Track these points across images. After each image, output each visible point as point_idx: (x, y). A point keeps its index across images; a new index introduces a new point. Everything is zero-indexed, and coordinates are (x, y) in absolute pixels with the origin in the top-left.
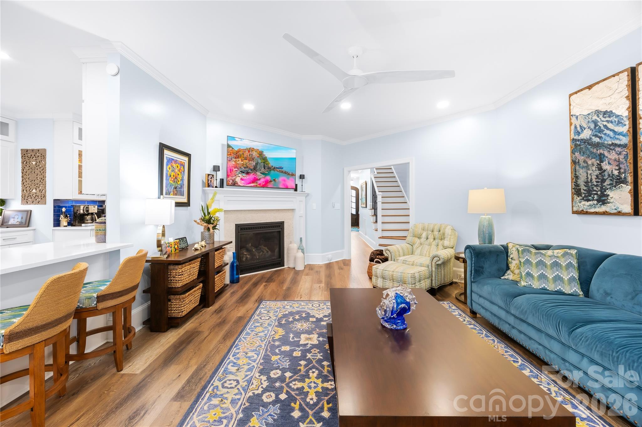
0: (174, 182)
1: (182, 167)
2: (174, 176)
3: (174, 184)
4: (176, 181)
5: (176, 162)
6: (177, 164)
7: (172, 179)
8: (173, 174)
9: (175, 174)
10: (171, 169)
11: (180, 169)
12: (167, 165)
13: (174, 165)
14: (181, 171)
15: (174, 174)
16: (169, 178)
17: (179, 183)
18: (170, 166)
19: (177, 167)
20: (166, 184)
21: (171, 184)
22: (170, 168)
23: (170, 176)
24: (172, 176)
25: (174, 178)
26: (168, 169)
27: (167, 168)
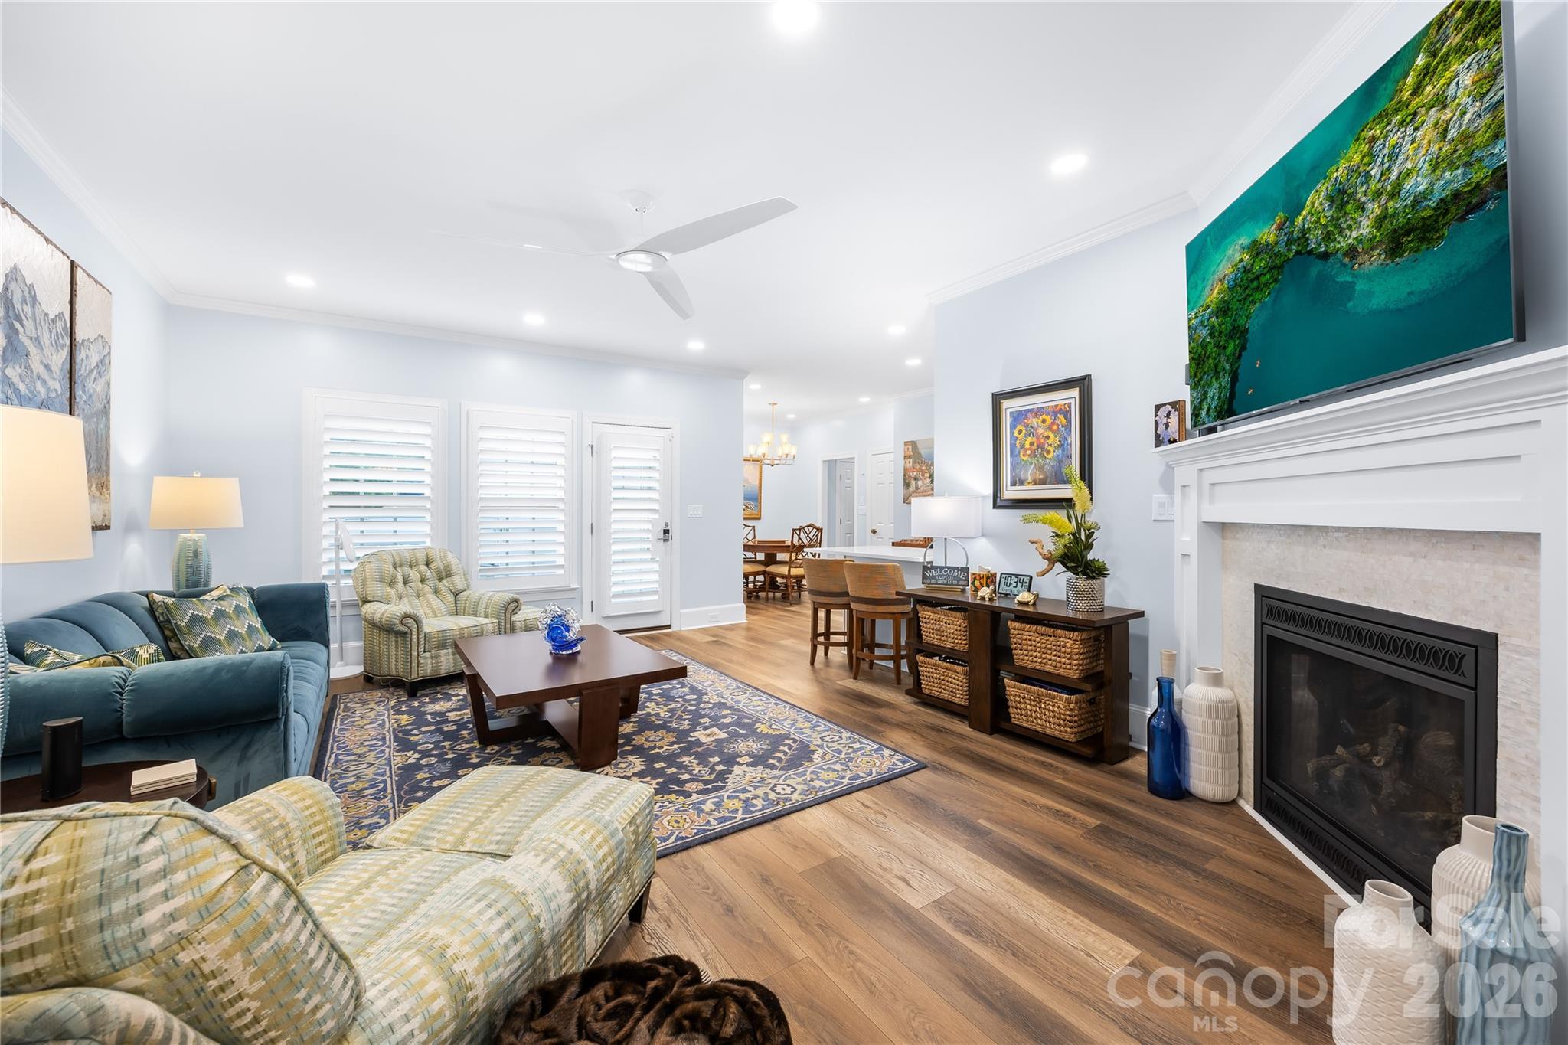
0: (1035, 456)
1: (1061, 416)
2: (1032, 444)
3: (1034, 460)
4: (1040, 454)
5: (1038, 412)
6: (1044, 416)
7: (1029, 452)
8: (1029, 440)
9: (1038, 438)
10: (1024, 431)
11: (1053, 423)
12: (1013, 427)
13: (1034, 421)
14: (1055, 427)
15: (1034, 439)
16: (1019, 453)
17: (1050, 456)
18: (1020, 427)
19: (1044, 421)
20: (1012, 464)
21: (1025, 462)
22: (1020, 432)
23: (1023, 446)
24: (1027, 446)
25: (1034, 447)
26: (1016, 434)
27: (1012, 433)
